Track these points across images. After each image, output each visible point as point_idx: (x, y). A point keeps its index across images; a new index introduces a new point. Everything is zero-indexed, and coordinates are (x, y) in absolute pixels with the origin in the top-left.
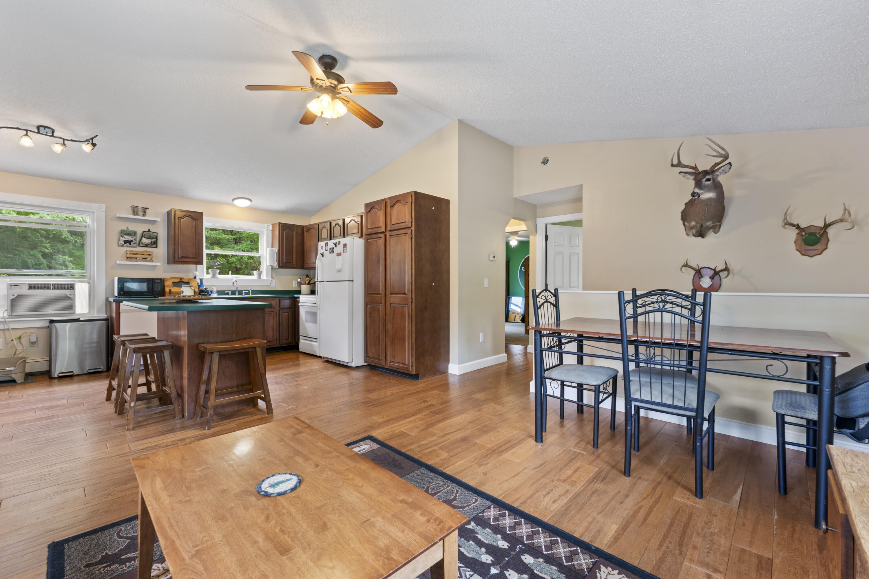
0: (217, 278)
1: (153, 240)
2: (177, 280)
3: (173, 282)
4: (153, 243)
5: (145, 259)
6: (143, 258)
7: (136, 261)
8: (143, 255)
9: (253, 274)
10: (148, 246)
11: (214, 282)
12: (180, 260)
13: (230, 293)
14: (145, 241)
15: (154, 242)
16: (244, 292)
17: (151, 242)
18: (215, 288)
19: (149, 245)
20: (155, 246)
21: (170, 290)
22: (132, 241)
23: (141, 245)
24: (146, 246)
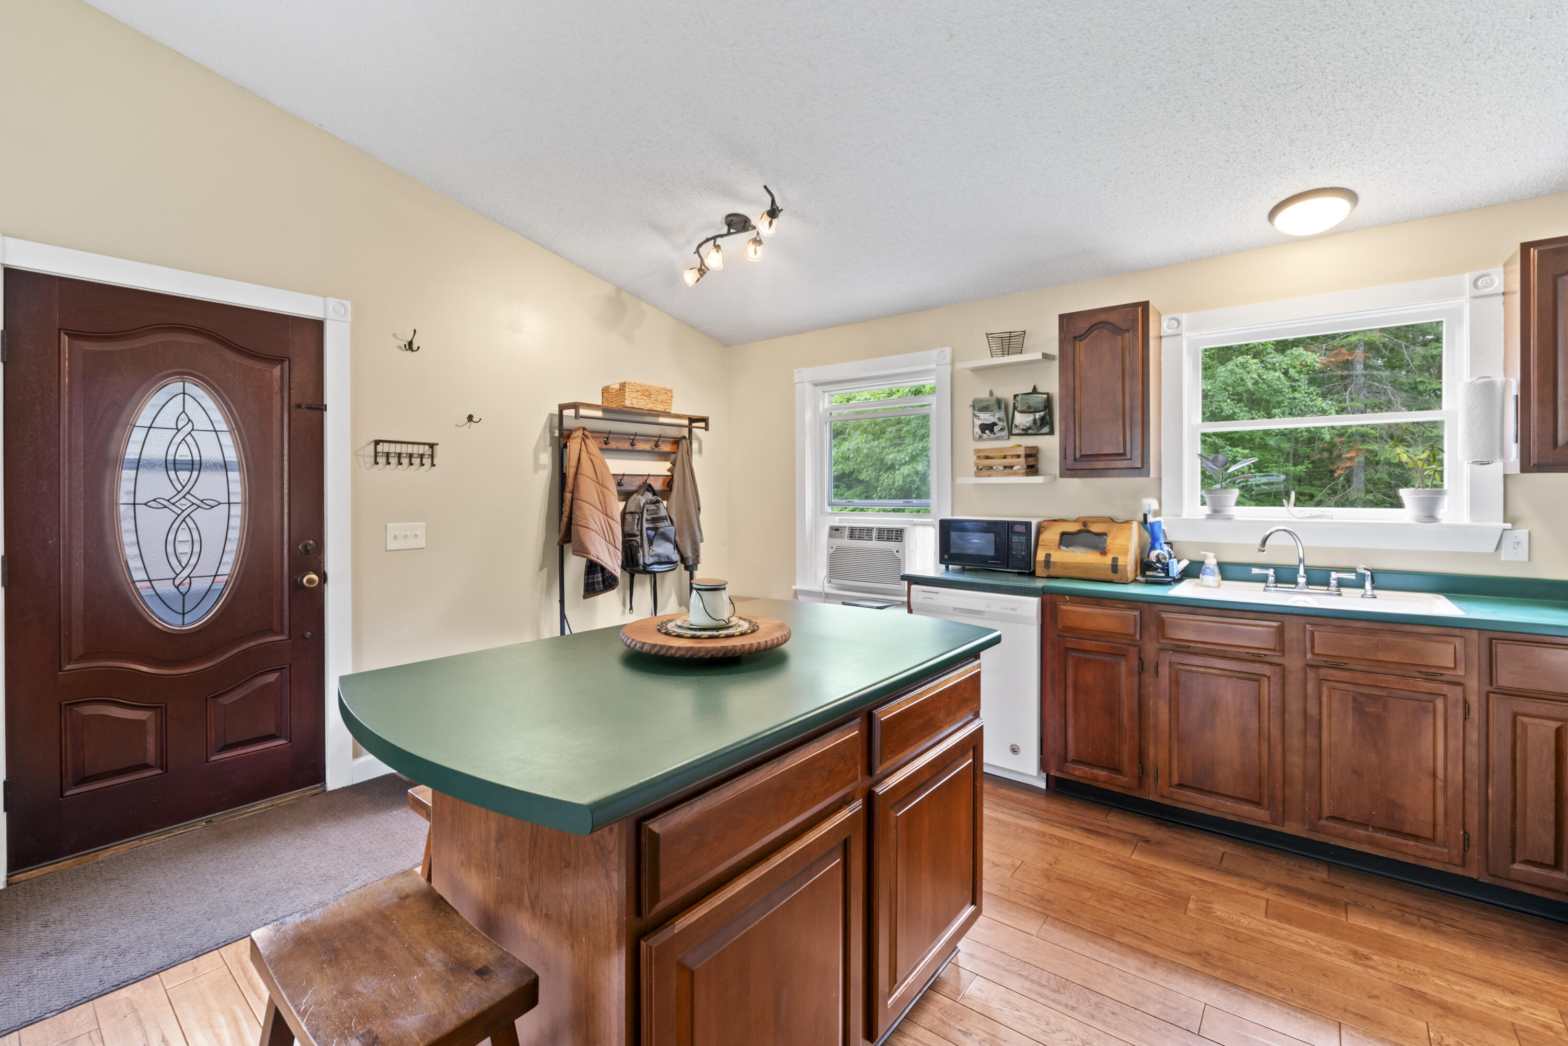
0: (1229, 518)
1: (1038, 415)
2: (1073, 528)
3: (1063, 534)
4: (1038, 422)
5: (1011, 467)
6: (1005, 467)
7: (989, 476)
8: (1005, 457)
9: (1398, 504)
10: (1030, 431)
11: (1218, 532)
12: (1078, 465)
13: (1271, 579)
14: (1022, 420)
15: (1043, 419)
16: (1334, 575)
17: (1035, 420)
18: (1211, 555)
19: (1029, 428)
20: (1046, 429)
21: (1048, 556)
22: (994, 424)
23: (1015, 431)
24: (1026, 432)
